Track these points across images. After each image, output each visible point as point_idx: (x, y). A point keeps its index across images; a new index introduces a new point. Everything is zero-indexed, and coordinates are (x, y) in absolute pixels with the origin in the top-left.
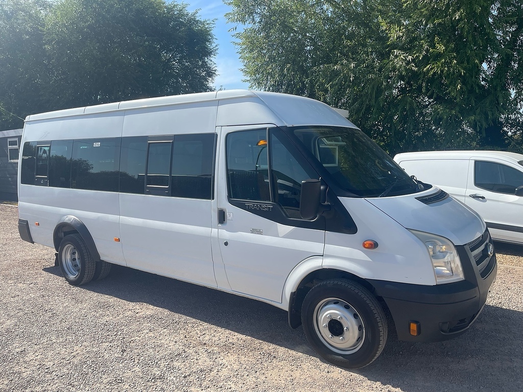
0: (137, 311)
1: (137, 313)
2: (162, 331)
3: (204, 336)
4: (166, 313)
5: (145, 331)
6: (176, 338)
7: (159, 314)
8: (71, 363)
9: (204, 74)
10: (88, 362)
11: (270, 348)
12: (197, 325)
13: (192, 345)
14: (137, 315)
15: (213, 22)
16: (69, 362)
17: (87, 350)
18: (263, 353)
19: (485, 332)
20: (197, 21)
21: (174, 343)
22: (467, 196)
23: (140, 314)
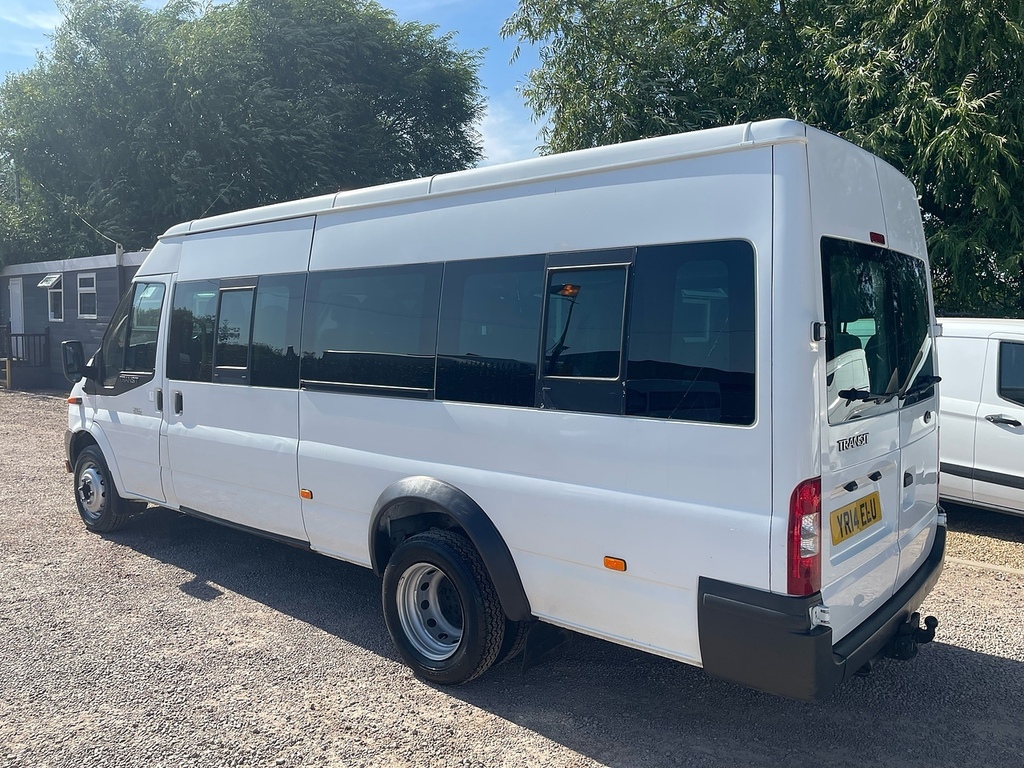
0: (233, 639)
1: (231, 644)
2: (269, 690)
3: (352, 708)
4: (288, 648)
5: (234, 688)
6: (292, 709)
7: (275, 648)
8: (64, 748)
9: (457, 155)
10: (96, 750)
11: (487, 749)
12: (344, 680)
13: (319, 729)
14: (230, 648)
15: (480, 55)
16: (59, 746)
17: (103, 722)
18: (468, 761)
19: (993, 745)
20: (449, 52)
21: (284, 720)
22: (980, 419)
23: (237, 646)
